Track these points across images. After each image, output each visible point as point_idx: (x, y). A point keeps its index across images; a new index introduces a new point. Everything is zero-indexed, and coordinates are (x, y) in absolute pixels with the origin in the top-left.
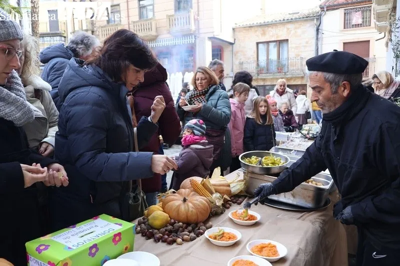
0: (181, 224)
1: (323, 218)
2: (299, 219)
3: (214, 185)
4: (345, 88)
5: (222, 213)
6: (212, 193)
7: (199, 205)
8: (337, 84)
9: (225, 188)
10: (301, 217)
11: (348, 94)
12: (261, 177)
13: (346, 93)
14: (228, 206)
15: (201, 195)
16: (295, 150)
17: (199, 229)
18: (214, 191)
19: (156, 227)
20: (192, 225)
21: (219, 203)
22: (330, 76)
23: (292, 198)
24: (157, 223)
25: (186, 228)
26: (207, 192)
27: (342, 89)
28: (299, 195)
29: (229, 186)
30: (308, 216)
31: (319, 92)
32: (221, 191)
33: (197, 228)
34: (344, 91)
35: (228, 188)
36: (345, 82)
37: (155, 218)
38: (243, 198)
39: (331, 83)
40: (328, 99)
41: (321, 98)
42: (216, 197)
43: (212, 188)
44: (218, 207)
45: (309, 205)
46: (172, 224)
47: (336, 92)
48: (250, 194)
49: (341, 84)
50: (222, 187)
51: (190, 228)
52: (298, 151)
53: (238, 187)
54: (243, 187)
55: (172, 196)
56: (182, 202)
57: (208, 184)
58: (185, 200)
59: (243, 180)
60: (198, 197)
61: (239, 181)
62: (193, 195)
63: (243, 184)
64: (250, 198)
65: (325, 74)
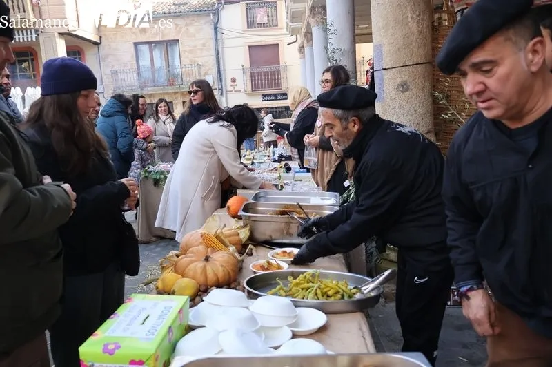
3: (226, 237)
4: (355, 124)
6: (227, 246)
8: (347, 120)
9: (237, 238)
11: (358, 130)
15: (219, 251)
18: (228, 243)
21: (238, 256)
22: (339, 112)
26: (223, 245)
27: (353, 124)
29: (239, 234)
31: (332, 128)
32: (234, 242)
34: (354, 126)
36: (353, 118)
39: (341, 120)
40: (341, 135)
41: (334, 134)
42: (233, 250)
43: (227, 241)
47: (346, 128)
49: (350, 120)
50: (233, 238)
53: (244, 234)
54: (249, 234)
55: (185, 259)
56: (205, 263)
57: (220, 235)
58: (207, 259)
59: (244, 227)
60: (221, 253)
61: (239, 228)
62: (213, 252)
63: (247, 231)
64: (255, 246)
65: (334, 110)
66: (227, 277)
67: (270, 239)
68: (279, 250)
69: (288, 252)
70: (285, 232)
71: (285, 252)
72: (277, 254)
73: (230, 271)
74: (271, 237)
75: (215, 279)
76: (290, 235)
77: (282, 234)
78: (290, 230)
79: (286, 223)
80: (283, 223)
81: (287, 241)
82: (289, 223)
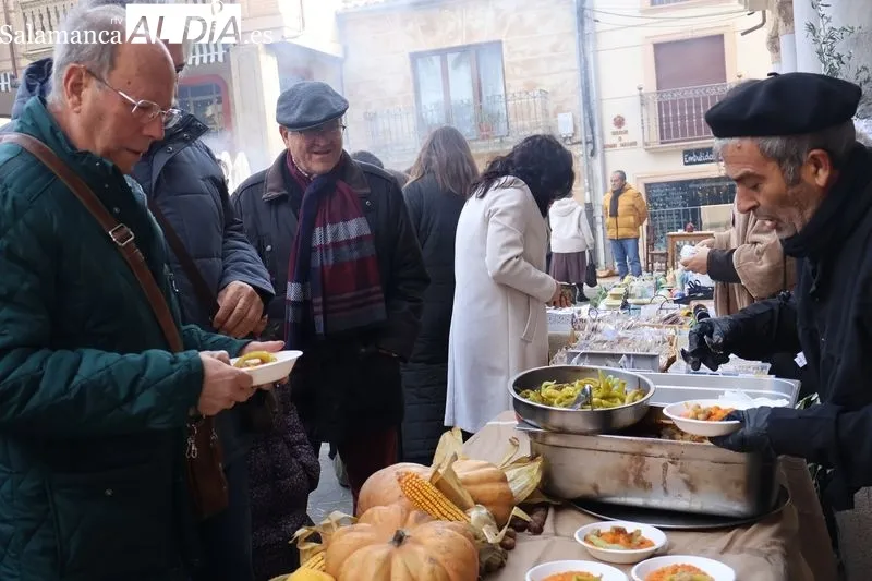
1: (779, 541)
2: (726, 549)
3: (466, 483)
4: (818, 166)
5: (502, 566)
6: (464, 508)
7: (447, 550)
8: (797, 161)
9: (497, 488)
10: (730, 543)
12: (590, 442)
13: (822, 177)
14: (510, 542)
15: (438, 518)
16: (628, 356)
18: (470, 501)
21: (492, 536)
22: (774, 143)
23: (687, 494)
26: (448, 502)
27: (813, 168)
28: (707, 482)
29: (504, 480)
30: (747, 540)
31: (755, 188)
32: (487, 499)
34: (816, 173)
35: (503, 486)
36: (815, 152)
38: (541, 512)
39: (780, 161)
40: (782, 201)
41: (762, 200)
42: (479, 518)
43: (464, 493)
44: (492, 548)
45: (735, 507)
47: (797, 181)
48: (556, 499)
49: (806, 158)
50: (487, 488)
52: (636, 356)
53: (524, 480)
54: (538, 479)
56: (392, 547)
57: (450, 480)
58: (399, 539)
59: (532, 459)
60: (438, 525)
61: (519, 461)
62: (418, 521)
63: (536, 471)
64: (558, 509)
65: (760, 140)
67: (593, 493)
68: (607, 526)
69: (629, 531)
70: (632, 478)
71: (620, 531)
72: (599, 534)
73: (451, 573)
74: (596, 488)
76: (644, 485)
77: (624, 482)
78: (644, 474)
79: (634, 454)
80: (626, 456)
81: (636, 501)
82: (639, 456)
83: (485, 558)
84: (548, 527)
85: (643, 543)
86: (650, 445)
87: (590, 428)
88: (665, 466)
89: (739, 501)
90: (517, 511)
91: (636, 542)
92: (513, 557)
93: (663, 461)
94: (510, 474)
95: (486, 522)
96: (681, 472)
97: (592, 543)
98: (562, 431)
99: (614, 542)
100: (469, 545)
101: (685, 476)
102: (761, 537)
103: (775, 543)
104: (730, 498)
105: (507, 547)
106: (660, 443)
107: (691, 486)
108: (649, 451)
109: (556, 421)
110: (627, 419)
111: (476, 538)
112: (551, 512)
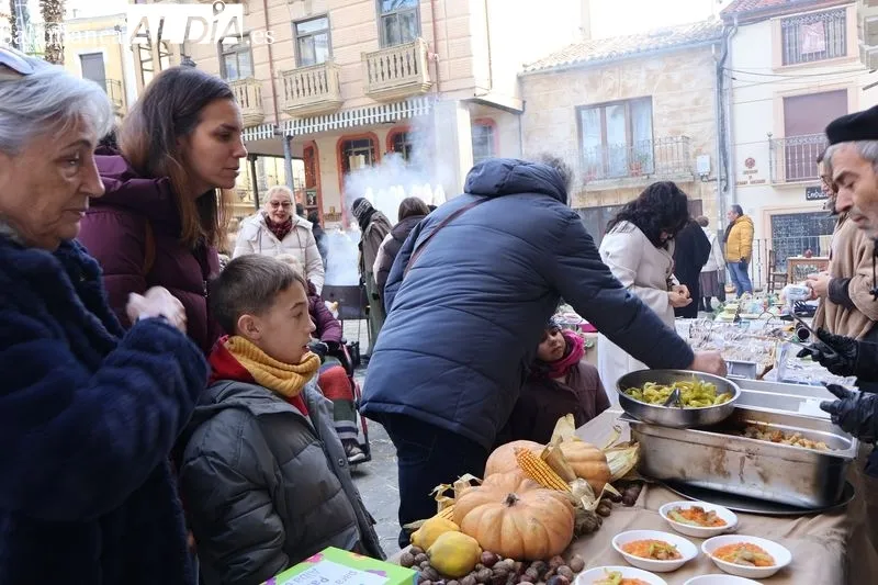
0: (509, 561)
1: (843, 531)
2: (787, 536)
3: (572, 460)
5: (596, 529)
6: (568, 480)
7: (548, 513)
9: (598, 466)
10: (794, 529)
12: (680, 434)
14: (605, 509)
15: (545, 487)
17: (556, 573)
18: (573, 475)
19: (450, 573)
20: (535, 564)
21: (589, 504)
23: (761, 484)
24: (453, 562)
25: (523, 571)
26: (558, 478)
28: (779, 475)
29: (604, 460)
30: (813, 525)
31: (851, 186)
32: (589, 474)
33: (551, 572)
35: (603, 465)
37: (446, 550)
38: (636, 488)
42: (579, 489)
43: (568, 468)
44: (587, 514)
45: (804, 499)
46: (490, 564)
48: (650, 478)
50: (589, 465)
51: (532, 572)
53: (622, 461)
54: (634, 461)
55: (471, 494)
56: (506, 506)
57: (557, 456)
58: (511, 501)
59: (631, 444)
60: (543, 493)
61: (621, 445)
62: (529, 487)
63: (633, 454)
64: (651, 487)
66: (541, 544)
67: (681, 476)
68: (687, 505)
69: (706, 511)
70: (713, 467)
71: (698, 510)
72: (680, 511)
73: (550, 533)
74: (683, 472)
75: (515, 542)
76: (725, 474)
77: (707, 469)
78: (724, 465)
79: (716, 447)
80: (709, 448)
81: (717, 486)
82: (721, 449)
83: (580, 522)
84: (640, 501)
85: (717, 522)
86: (730, 441)
87: (680, 424)
88: (743, 459)
89: (805, 493)
90: (608, 487)
91: (710, 520)
92: (606, 522)
93: (741, 454)
94: (609, 457)
95: (585, 493)
96: (756, 465)
97: (672, 518)
98: (656, 424)
99: (692, 518)
100: (566, 510)
101: (759, 469)
102: (825, 526)
103: (835, 533)
104: (798, 490)
105: (602, 513)
106: (739, 440)
107: (764, 478)
108: (729, 446)
109: (651, 415)
110: (714, 418)
111: (575, 505)
112: (644, 488)
